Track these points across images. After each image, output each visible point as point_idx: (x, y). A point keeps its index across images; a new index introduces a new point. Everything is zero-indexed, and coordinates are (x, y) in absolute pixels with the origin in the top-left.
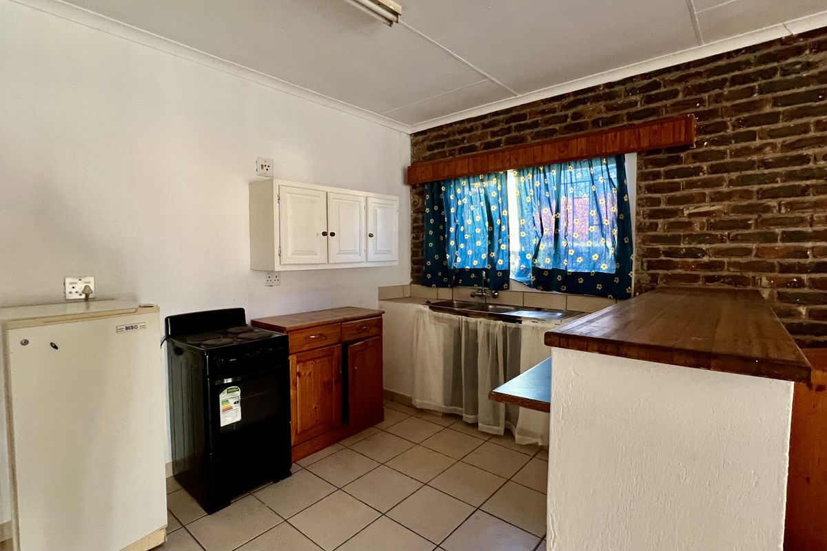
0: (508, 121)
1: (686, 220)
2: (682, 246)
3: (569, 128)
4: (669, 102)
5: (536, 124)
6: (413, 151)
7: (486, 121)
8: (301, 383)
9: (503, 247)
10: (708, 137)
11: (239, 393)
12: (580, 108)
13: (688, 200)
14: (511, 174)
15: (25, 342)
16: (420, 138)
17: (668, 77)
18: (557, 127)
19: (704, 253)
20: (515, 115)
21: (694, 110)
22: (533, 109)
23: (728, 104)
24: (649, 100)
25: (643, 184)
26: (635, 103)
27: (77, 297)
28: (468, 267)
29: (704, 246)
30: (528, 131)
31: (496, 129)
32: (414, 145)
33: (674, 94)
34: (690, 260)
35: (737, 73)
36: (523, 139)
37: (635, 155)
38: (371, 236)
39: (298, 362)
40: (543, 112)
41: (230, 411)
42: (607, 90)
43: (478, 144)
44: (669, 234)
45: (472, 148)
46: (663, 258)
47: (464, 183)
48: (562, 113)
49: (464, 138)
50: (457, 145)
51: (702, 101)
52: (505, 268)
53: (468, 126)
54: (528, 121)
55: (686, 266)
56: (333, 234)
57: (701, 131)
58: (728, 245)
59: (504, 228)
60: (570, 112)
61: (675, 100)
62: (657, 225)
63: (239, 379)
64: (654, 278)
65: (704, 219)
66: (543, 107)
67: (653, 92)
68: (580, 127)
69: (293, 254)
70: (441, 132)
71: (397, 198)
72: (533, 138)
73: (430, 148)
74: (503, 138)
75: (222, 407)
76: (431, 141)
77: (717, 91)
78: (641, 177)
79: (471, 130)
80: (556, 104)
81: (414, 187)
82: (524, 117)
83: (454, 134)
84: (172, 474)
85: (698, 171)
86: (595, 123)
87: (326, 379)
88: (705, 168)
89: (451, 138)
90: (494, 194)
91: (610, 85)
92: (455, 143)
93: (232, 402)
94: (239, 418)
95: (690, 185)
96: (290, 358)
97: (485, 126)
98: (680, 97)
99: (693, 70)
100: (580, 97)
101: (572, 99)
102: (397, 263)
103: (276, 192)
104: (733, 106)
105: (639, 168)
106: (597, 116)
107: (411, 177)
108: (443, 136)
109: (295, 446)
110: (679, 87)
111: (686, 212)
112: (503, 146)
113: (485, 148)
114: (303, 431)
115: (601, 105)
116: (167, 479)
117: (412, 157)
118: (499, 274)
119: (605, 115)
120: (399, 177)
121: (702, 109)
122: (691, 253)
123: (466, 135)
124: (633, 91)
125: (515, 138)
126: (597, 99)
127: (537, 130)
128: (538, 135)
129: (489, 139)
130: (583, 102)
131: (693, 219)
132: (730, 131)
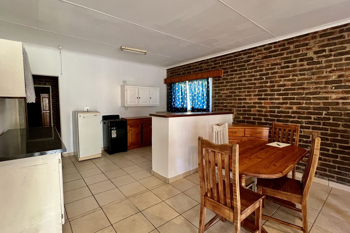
0: (188, 67)
1: (221, 95)
2: (221, 101)
3: (200, 70)
4: (218, 65)
5: (193, 69)
6: (167, 74)
7: (183, 67)
8: (131, 132)
9: (186, 101)
10: (225, 74)
11: (116, 131)
12: (202, 65)
13: (221, 90)
14: (187, 82)
15: (80, 116)
16: (169, 71)
17: (218, 59)
18: (197, 70)
19: (224, 103)
20: (189, 66)
21: (223, 67)
22: (193, 65)
23: (229, 66)
24: (215, 64)
25: (214, 85)
26: (212, 65)
27: (86, 111)
28: (178, 107)
29: (224, 101)
30: (192, 70)
31: (185, 69)
32: (167, 72)
33: (219, 63)
34: (222, 105)
35: (230, 59)
36: (190, 72)
37: (212, 78)
38: (151, 98)
39: (130, 127)
40: (194, 66)
41: (114, 135)
42: (207, 61)
43: (181, 73)
44: (218, 98)
45: (180, 74)
46: (217, 104)
47: (177, 84)
48: (198, 66)
49: (178, 71)
50: (177, 73)
51: (224, 65)
52: (186, 107)
53: (179, 68)
54: (191, 68)
55: (221, 106)
56: (140, 98)
57: (224, 73)
58: (229, 101)
59: (185, 96)
60: (200, 66)
61: (219, 65)
62: (216, 96)
63: (116, 128)
64: (215, 109)
65: (224, 95)
66: (194, 64)
67: (216, 62)
68: (201, 70)
69: (130, 103)
70: (173, 69)
71: (159, 88)
72: (192, 72)
73: (171, 74)
74: (186, 72)
75: (112, 134)
76: (171, 71)
77: (227, 63)
78: (213, 84)
79: (179, 69)
80: (197, 64)
81: (167, 84)
82: (190, 67)
83: (176, 70)
84: (103, 150)
85: (223, 83)
86: (205, 69)
87: (137, 132)
88: (225, 82)
89: (176, 71)
90: (183, 87)
91: (207, 60)
92: (176, 72)
93: (114, 133)
94: (116, 136)
95: (222, 86)
96: (128, 126)
97: (183, 68)
98: (221, 64)
99: (223, 57)
100: (202, 62)
101: (200, 63)
102: (159, 105)
103: (125, 88)
104: (230, 67)
105: (213, 81)
106: (205, 67)
107: (166, 81)
108: (173, 70)
109: (129, 146)
110: (220, 61)
111: (221, 93)
112: (186, 74)
113: (183, 74)
114: (131, 143)
115: (206, 65)
116: (102, 151)
117: (167, 76)
118: (185, 109)
119: (206, 67)
120: (163, 81)
121: (224, 67)
122: (222, 103)
123: (179, 71)
124: (212, 62)
125: (189, 72)
126: (205, 63)
127: (193, 70)
128: (193, 72)
129: (184, 72)
130: (202, 63)
131: (223, 95)
132: (229, 73)
